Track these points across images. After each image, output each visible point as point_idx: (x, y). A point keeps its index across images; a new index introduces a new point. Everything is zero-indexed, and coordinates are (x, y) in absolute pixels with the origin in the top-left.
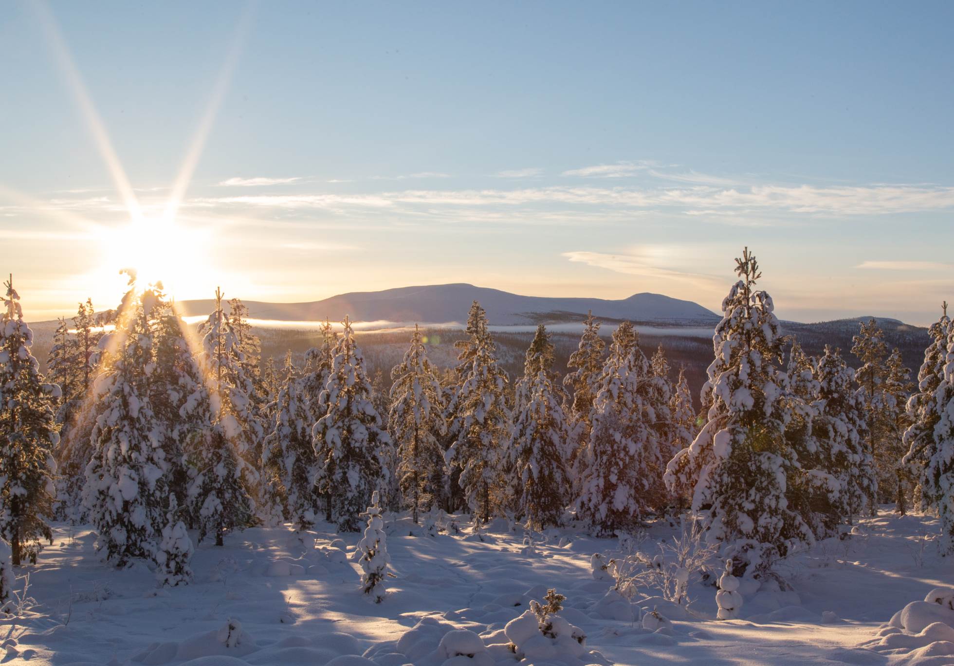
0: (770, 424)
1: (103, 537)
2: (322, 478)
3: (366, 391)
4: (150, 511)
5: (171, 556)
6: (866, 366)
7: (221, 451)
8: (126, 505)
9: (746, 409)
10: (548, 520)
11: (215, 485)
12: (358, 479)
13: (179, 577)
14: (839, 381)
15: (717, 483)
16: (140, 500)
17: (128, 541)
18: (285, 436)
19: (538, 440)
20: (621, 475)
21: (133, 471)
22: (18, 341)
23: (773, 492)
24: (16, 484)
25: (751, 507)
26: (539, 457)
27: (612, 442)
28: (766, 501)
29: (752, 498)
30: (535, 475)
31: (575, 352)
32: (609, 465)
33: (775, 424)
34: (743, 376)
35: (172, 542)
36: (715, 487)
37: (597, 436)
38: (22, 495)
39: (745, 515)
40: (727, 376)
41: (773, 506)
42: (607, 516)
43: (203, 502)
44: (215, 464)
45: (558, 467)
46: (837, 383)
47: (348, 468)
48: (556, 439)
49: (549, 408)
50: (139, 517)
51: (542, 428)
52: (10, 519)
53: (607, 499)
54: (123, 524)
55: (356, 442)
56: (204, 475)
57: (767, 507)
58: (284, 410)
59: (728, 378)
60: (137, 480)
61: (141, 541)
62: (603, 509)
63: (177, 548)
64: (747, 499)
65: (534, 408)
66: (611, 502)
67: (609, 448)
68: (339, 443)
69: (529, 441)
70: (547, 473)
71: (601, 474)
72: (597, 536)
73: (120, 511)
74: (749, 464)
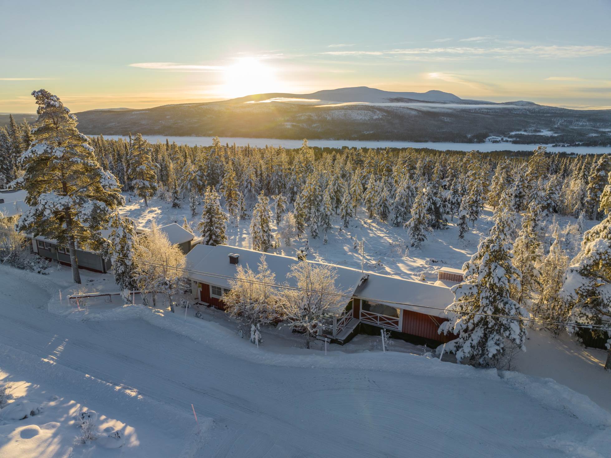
5: (325, 240)
10: (384, 220)
15: (412, 229)
26: (383, 207)
34: (417, 212)
42: (396, 223)
45: (387, 210)
48: (387, 204)
51: (384, 201)
53: (396, 219)
69: (381, 203)
71: (396, 214)
72: (394, 226)
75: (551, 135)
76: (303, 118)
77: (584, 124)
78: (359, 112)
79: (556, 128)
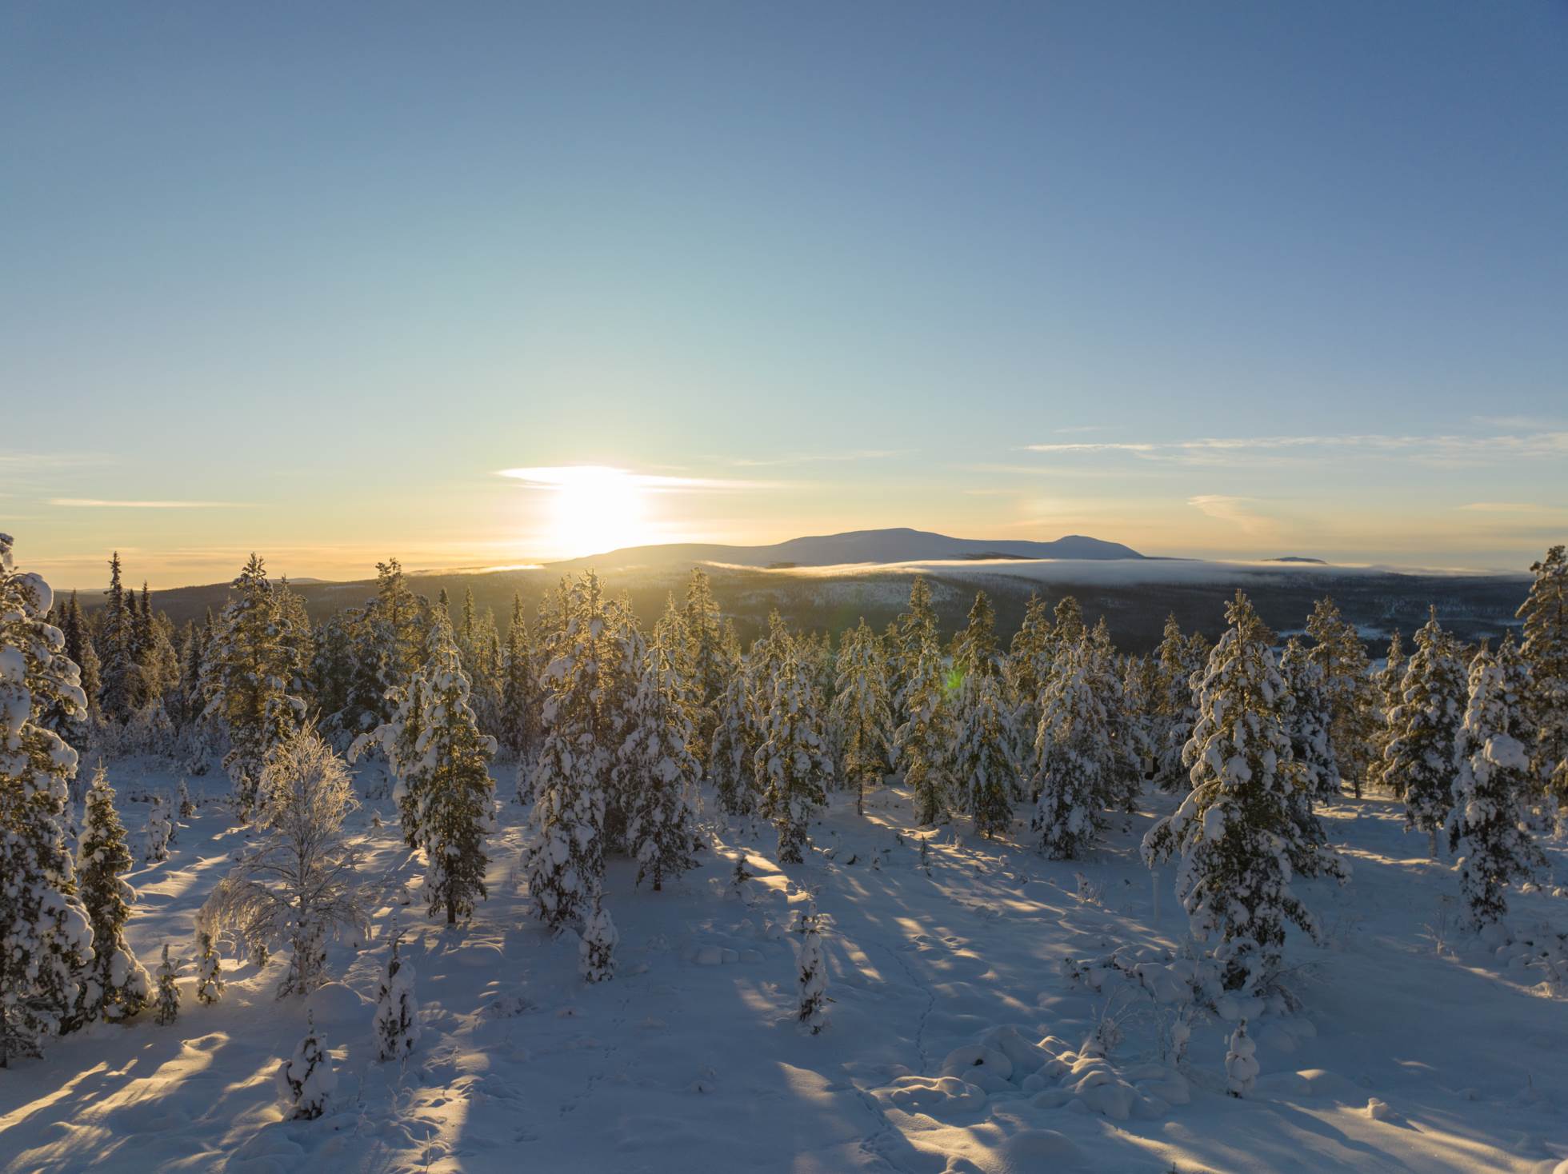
0: (1269, 797)
1: (534, 900)
2: (764, 805)
3: (810, 717)
4: (583, 872)
5: (594, 947)
6: (1322, 646)
7: (659, 795)
8: (557, 869)
9: (1242, 782)
10: (996, 827)
11: (652, 829)
12: (800, 811)
13: (602, 971)
14: (1306, 679)
15: (1205, 863)
16: (571, 861)
17: (558, 907)
18: (735, 730)
19: (986, 747)
20: (1076, 795)
21: (564, 833)
22: (455, 692)
23: (1273, 878)
24: (450, 843)
25: (1246, 893)
26: (986, 764)
27: (1067, 761)
28: (1265, 888)
29: (1248, 882)
30: (983, 782)
31: (1019, 633)
32: (1063, 786)
33: (1276, 798)
34: (1238, 741)
35: (596, 932)
36: (1203, 869)
37: (1050, 752)
38: (455, 855)
39: (1239, 903)
40: (1218, 740)
41: (1273, 895)
42: (1061, 838)
43: (641, 845)
44: (653, 807)
45: (1007, 774)
46: (1302, 681)
47: (790, 798)
48: (1005, 746)
49: (998, 714)
50: (569, 882)
51: (990, 734)
52: (444, 879)
53: (1061, 820)
54: (554, 887)
55: (799, 772)
56: (642, 818)
57: (1265, 896)
58: (734, 703)
59: (1219, 743)
60: (568, 841)
61: (573, 904)
62: (1057, 831)
63: (600, 940)
64: (1241, 883)
65: (981, 713)
66: (1064, 823)
67: (1064, 767)
68: (781, 772)
69: (976, 748)
70: (995, 781)
71: (1055, 793)
72: (1050, 858)
73: (550, 876)
74: (1244, 842)
75: (1379, 636)
76: (753, 601)
77: (1455, 609)
78: (894, 586)
79: (1388, 621)
